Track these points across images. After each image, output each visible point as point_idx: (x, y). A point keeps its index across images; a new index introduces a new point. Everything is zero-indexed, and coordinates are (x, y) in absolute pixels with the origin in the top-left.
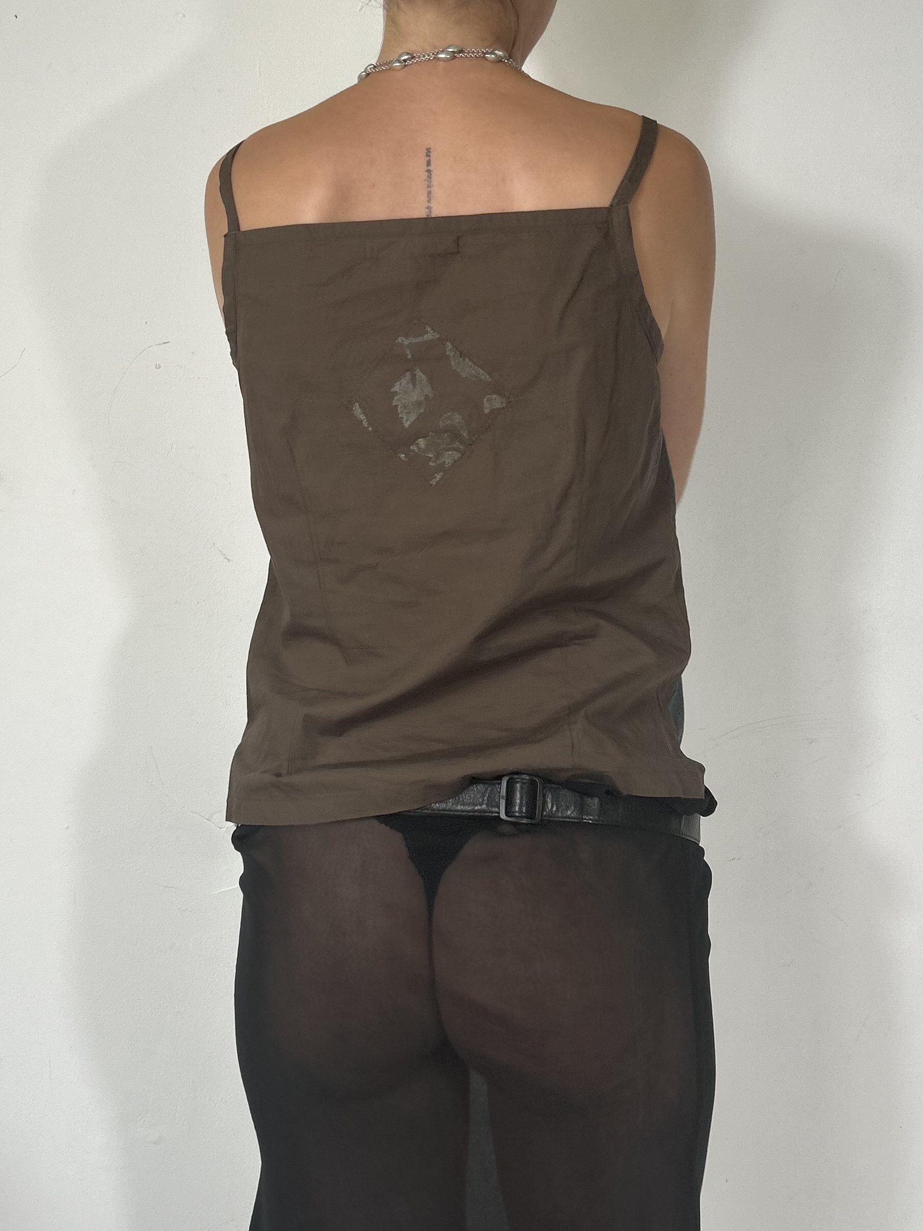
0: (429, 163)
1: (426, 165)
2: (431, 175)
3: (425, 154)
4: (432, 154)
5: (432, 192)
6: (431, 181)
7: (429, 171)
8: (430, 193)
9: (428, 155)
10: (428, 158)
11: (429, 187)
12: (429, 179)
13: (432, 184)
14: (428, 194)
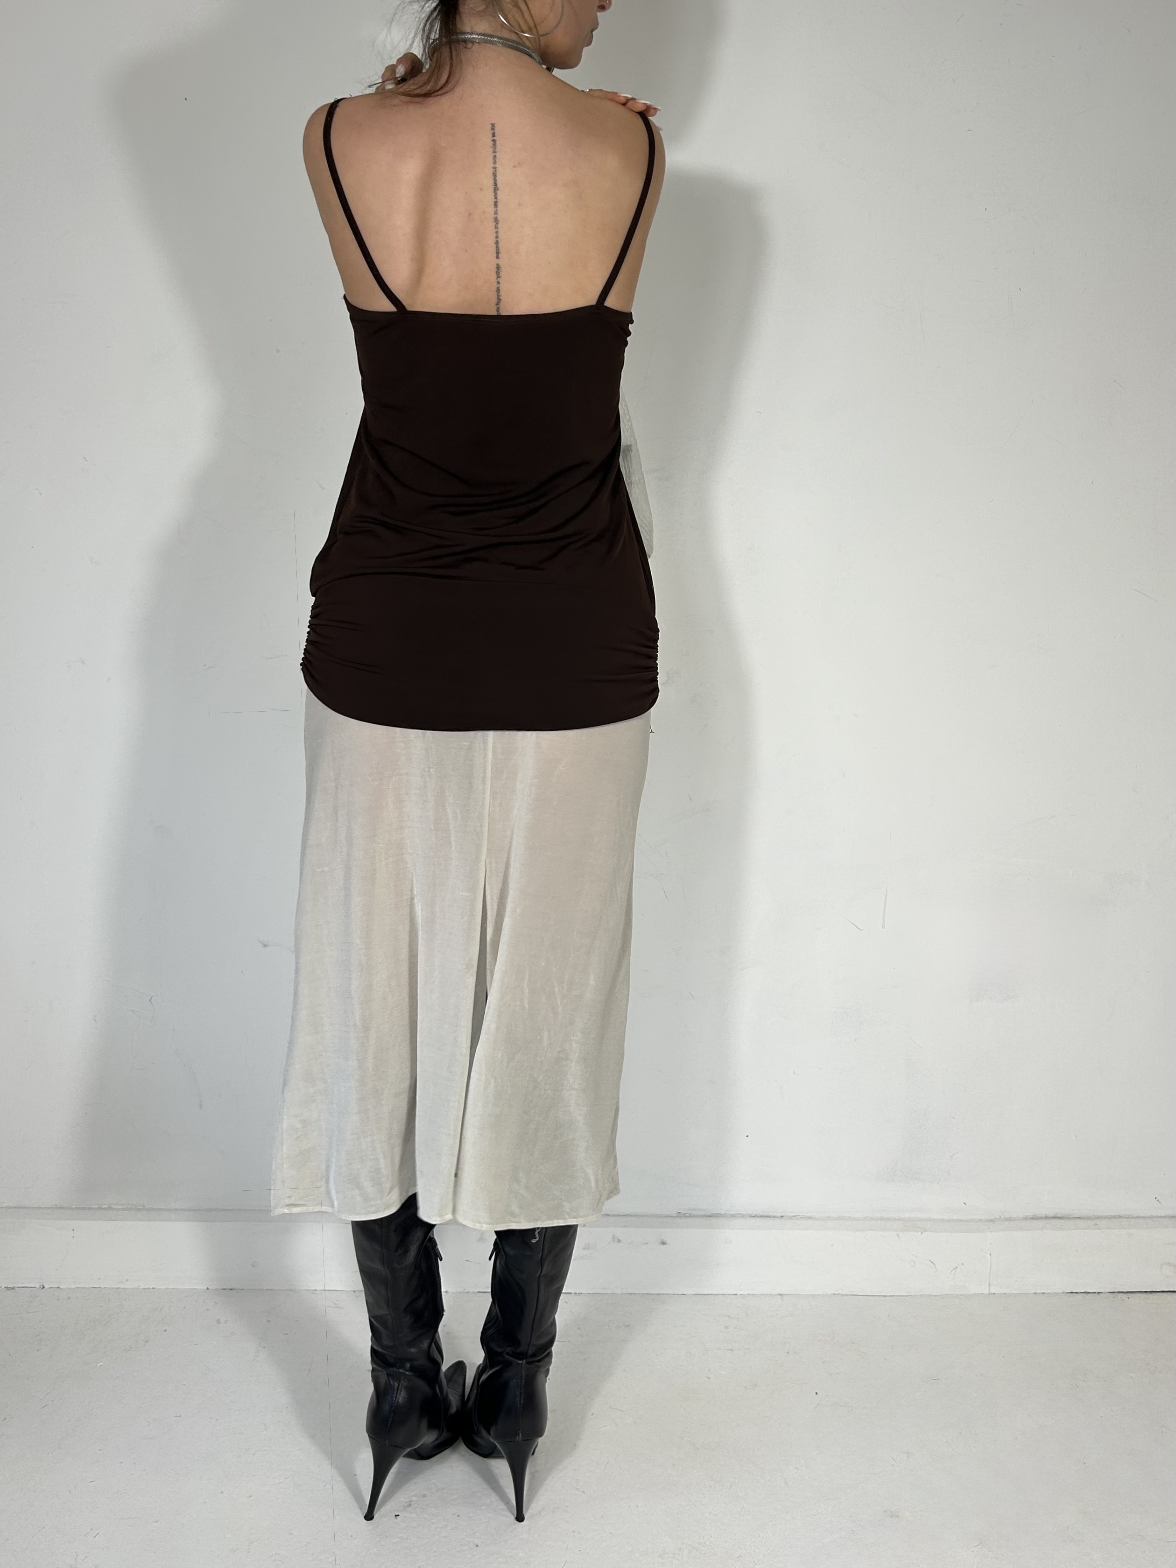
0: (494, 135)
1: (491, 135)
2: (496, 143)
3: (490, 128)
4: (496, 129)
5: (497, 157)
6: (495, 149)
7: (494, 141)
8: (495, 157)
9: (493, 129)
10: (492, 131)
11: (494, 152)
12: (494, 146)
13: (497, 150)
14: (494, 157)
